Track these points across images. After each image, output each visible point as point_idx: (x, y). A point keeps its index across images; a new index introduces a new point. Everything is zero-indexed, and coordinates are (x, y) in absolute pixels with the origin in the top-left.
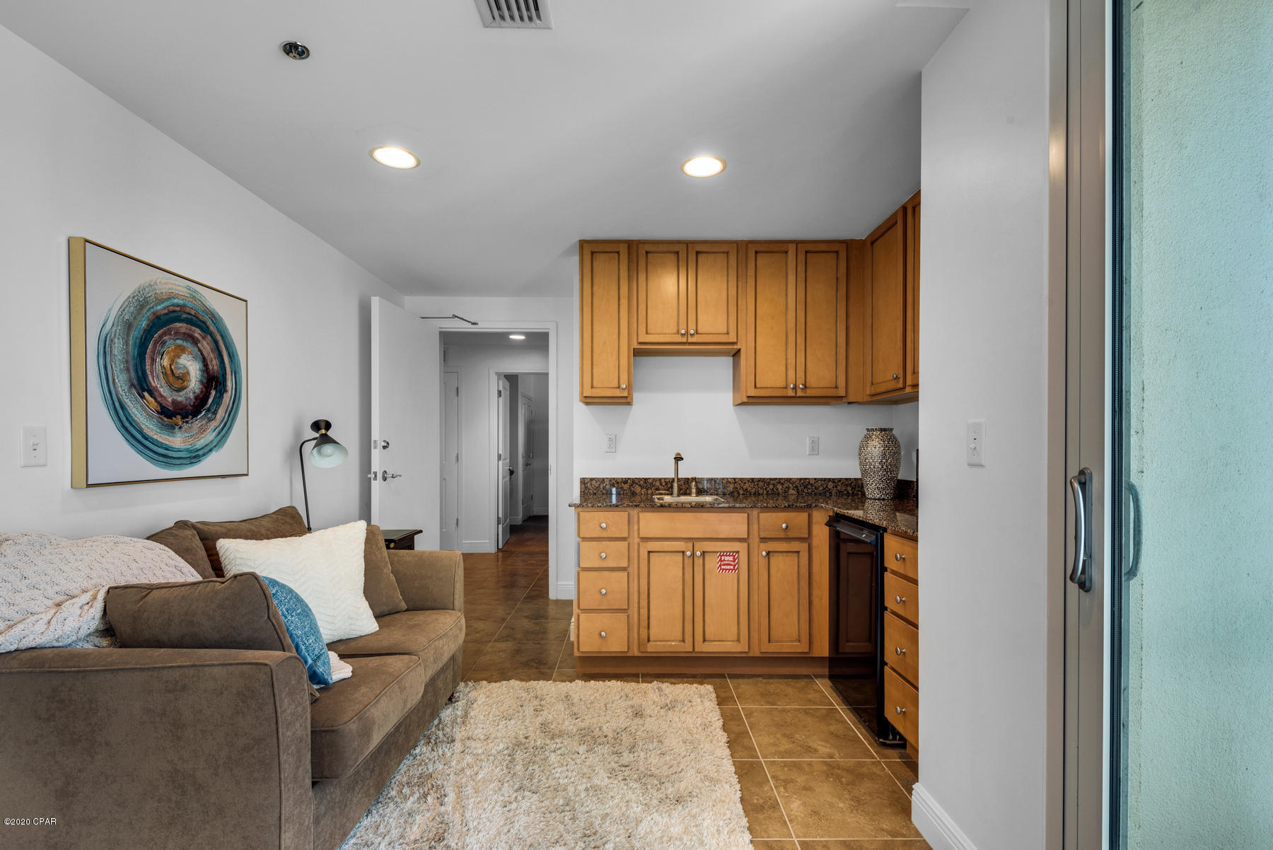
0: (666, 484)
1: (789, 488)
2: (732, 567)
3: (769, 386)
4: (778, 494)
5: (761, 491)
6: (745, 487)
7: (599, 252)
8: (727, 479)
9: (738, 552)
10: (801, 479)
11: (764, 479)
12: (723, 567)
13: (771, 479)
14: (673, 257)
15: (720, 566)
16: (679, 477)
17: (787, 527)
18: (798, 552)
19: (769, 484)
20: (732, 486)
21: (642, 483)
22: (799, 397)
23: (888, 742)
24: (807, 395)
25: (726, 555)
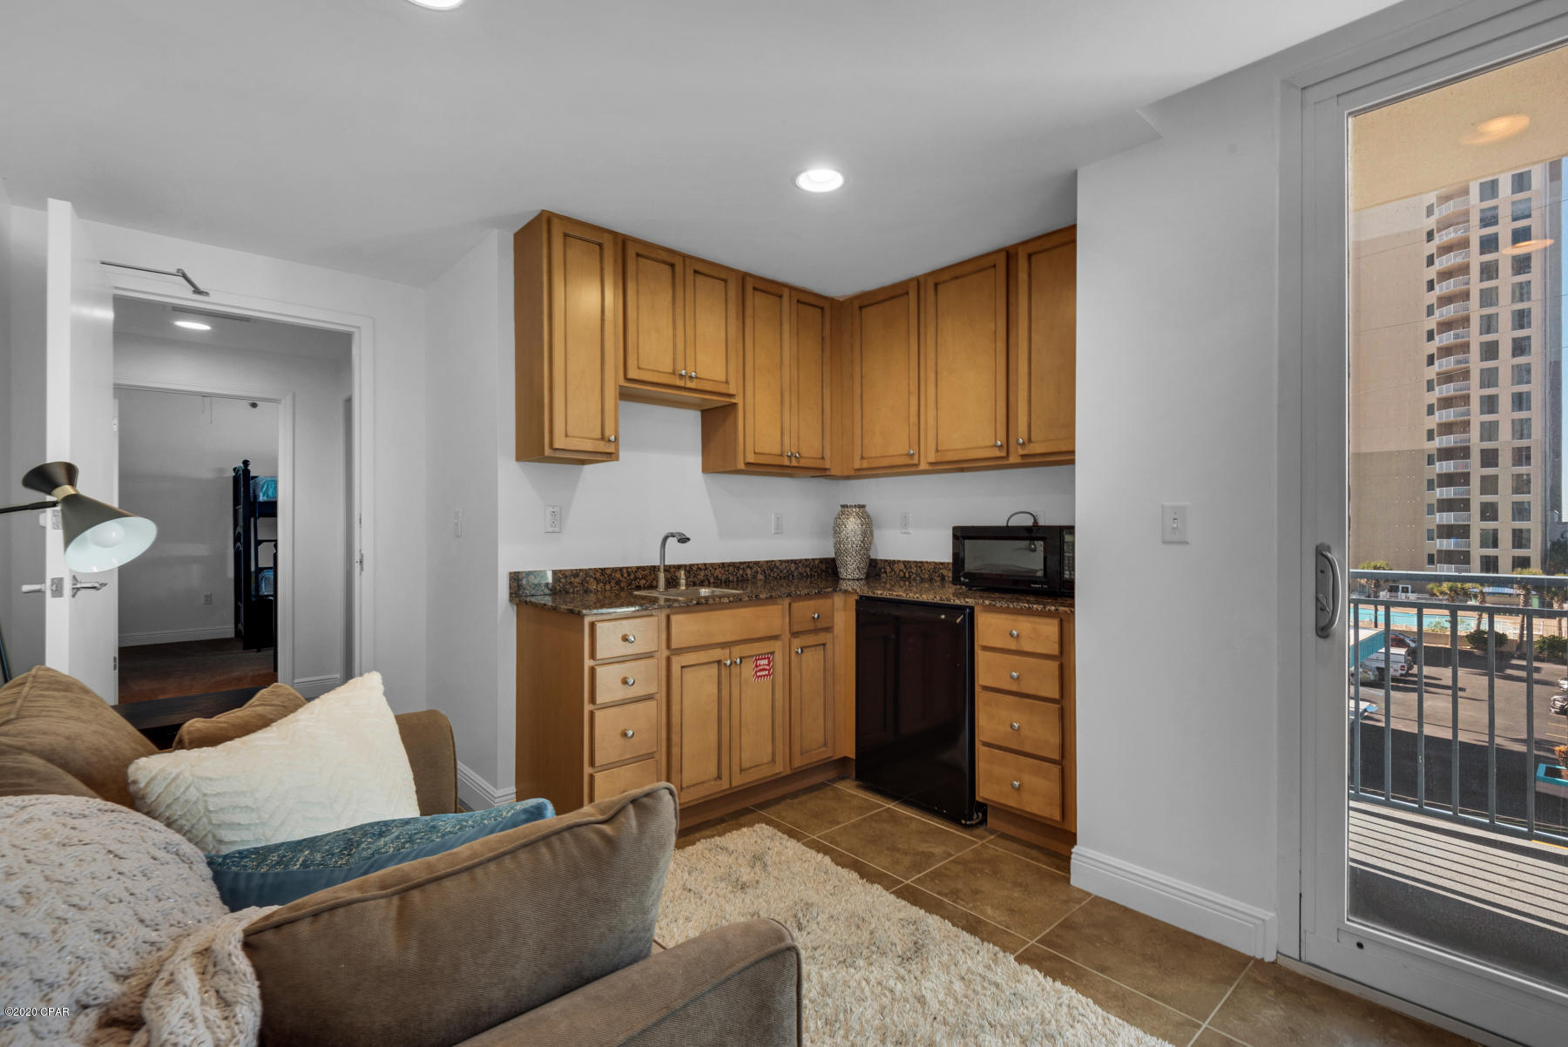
0: (629, 575)
1: (757, 572)
2: (767, 672)
3: (766, 452)
4: (748, 580)
5: (731, 578)
6: (715, 575)
7: (574, 237)
8: (697, 565)
9: (772, 653)
10: (767, 562)
11: (734, 563)
12: (759, 674)
13: (741, 563)
14: (667, 269)
15: (756, 672)
16: (666, 564)
17: (818, 616)
18: (824, 645)
19: (738, 569)
20: (702, 573)
21: (598, 575)
22: (794, 467)
23: (973, 822)
24: (801, 465)
25: (762, 659)
